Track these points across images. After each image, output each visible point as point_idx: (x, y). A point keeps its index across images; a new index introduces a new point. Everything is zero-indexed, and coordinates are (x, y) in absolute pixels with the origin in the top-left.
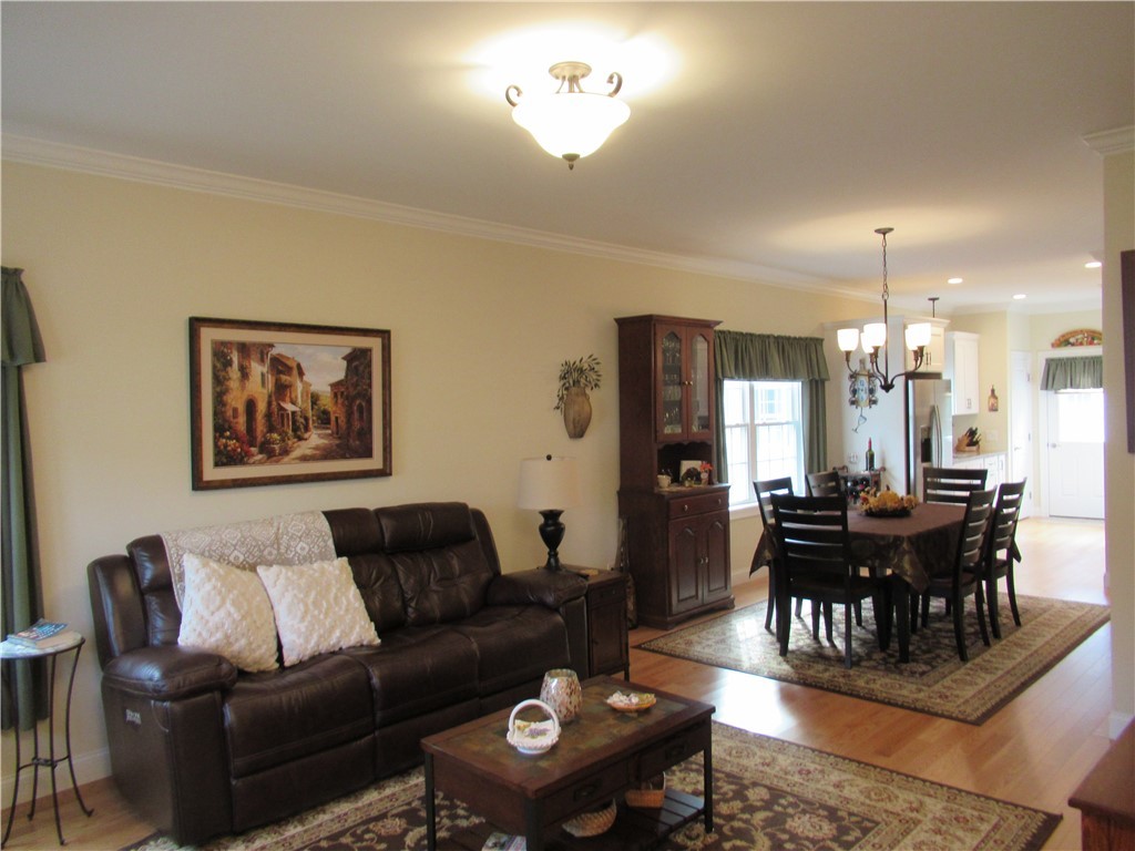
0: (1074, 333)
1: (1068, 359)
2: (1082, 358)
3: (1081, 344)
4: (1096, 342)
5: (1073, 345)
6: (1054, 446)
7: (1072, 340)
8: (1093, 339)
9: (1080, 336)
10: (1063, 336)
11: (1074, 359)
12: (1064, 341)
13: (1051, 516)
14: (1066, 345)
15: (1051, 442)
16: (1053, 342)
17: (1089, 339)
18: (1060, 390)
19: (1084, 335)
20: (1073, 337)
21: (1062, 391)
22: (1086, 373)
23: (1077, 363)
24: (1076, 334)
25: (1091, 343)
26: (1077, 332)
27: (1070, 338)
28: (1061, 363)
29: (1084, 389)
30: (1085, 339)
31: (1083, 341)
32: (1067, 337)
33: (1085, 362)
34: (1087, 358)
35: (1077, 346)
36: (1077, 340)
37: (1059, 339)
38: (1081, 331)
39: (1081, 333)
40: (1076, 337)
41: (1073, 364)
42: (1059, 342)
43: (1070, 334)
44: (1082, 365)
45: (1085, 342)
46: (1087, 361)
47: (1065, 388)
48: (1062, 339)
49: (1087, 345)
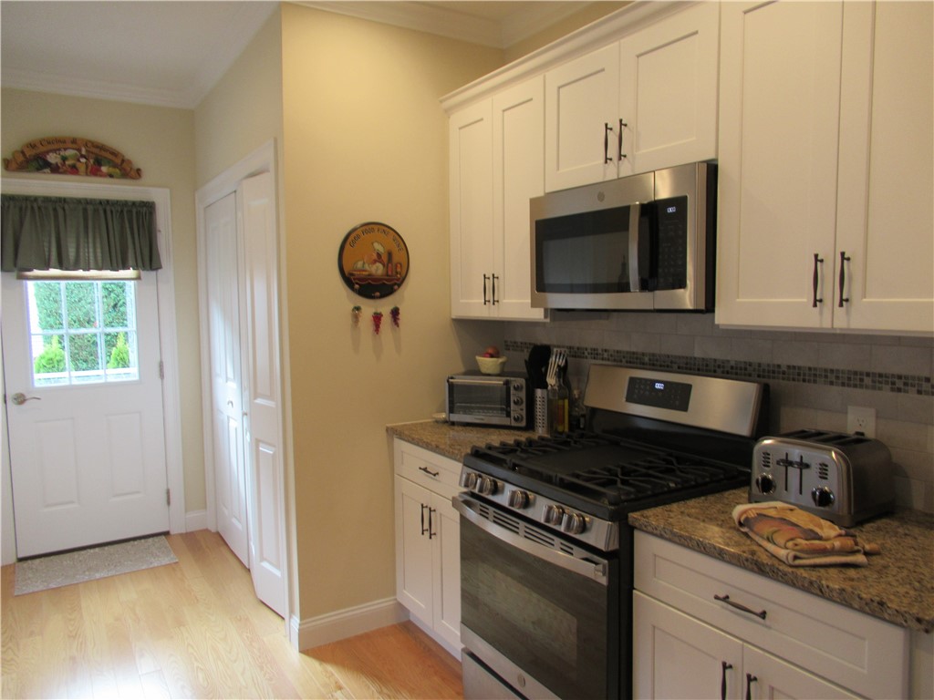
0: (58, 143)
1: (47, 200)
2: (79, 201)
3: (74, 170)
4: (104, 169)
5: (55, 169)
6: (21, 399)
7: (53, 158)
8: (99, 162)
9: (70, 153)
10: (32, 146)
11: (62, 201)
12: (33, 158)
13: (21, 560)
14: (39, 169)
15: (11, 393)
16: (9, 156)
17: (92, 161)
18: (30, 270)
19: (79, 150)
20: (55, 151)
21: (36, 272)
22: (90, 235)
23: (67, 212)
24: (61, 145)
25: (94, 171)
26: (64, 142)
27: (48, 152)
28: (32, 208)
29: (87, 268)
30: (83, 160)
31: (78, 165)
32: (42, 149)
33: (85, 210)
34: (88, 202)
35: (65, 173)
36: (64, 159)
37: (23, 152)
38: (74, 141)
39: (74, 146)
40: (62, 153)
41: (60, 212)
42: (21, 158)
43: (49, 143)
44: (81, 214)
45: (82, 168)
46: (90, 208)
47: (47, 267)
48: (29, 153)
49: (87, 174)
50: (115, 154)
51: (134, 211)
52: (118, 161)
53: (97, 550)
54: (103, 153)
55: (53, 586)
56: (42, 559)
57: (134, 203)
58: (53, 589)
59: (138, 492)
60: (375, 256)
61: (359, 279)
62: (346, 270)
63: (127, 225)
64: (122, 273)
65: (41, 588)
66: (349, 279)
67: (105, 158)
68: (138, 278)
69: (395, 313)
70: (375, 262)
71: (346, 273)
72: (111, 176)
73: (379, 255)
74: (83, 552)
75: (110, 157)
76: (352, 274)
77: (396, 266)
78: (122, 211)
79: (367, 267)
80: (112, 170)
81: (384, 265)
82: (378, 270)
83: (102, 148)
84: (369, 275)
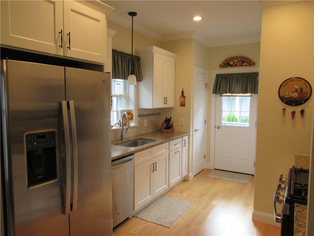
0: (232, 59)
1: (228, 74)
2: (236, 74)
3: (236, 65)
4: (244, 64)
5: (232, 66)
6: (219, 128)
7: (231, 63)
8: (243, 62)
9: (236, 61)
10: (226, 60)
12: (227, 64)
13: (215, 169)
14: (228, 66)
15: (217, 126)
16: (221, 64)
17: (241, 62)
18: (223, 94)
19: (238, 60)
20: (232, 61)
21: (224, 94)
22: (238, 83)
23: (233, 77)
24: (234, 59)
25: (242, 65)
26: (234, 58)
27: (230, 61)
28: (225, 77)
29: (236, 93)
30: (239, 62)
31: (237, 64)
32: (229, 61)
33: (238, 77)
34: (239, 74)
35: (234, 66)
36: (234, 63)
37: (224, 62)
38: (237, 57)
39: (237, 59)
40: (234, 61)
41: (231, 78)
42: (224, 64)
43: (231, 59)
44: (236, 78)
45: (238, 65)
46: (239, 76)
47: (226, 93)
48: (226, 62)
49: (239, 66)
50: (248, 59)
51: (251, 75)
52: (248, 61)
53: (232, 173)
54: (245, 59)
55: (215, 177)
56: (219, 171)
57: (251, 73)
58: (215, 178)
59: (246, 160)
60: (294, 90)
61: (286, 99)
62: (281, 96)
63: (248, 80)
64: (246, 94)
65: (213, 177)
66: (282, 98)
67: (245, 61)
68: (251, 96)
69: (302, 112)
70: (294, 92)
71: (281, 97)
72: (246, 66)
73: (296, 90)
74: (229, 172)
75: (246, 60)
76: (283, 97)
77: (304, 94)
78: (248, 76)
79: (290, 94)
80: (247, 64)
81: (298, 94)
82: (296, 95)
83: (244, 58)
84: (291, 97)
